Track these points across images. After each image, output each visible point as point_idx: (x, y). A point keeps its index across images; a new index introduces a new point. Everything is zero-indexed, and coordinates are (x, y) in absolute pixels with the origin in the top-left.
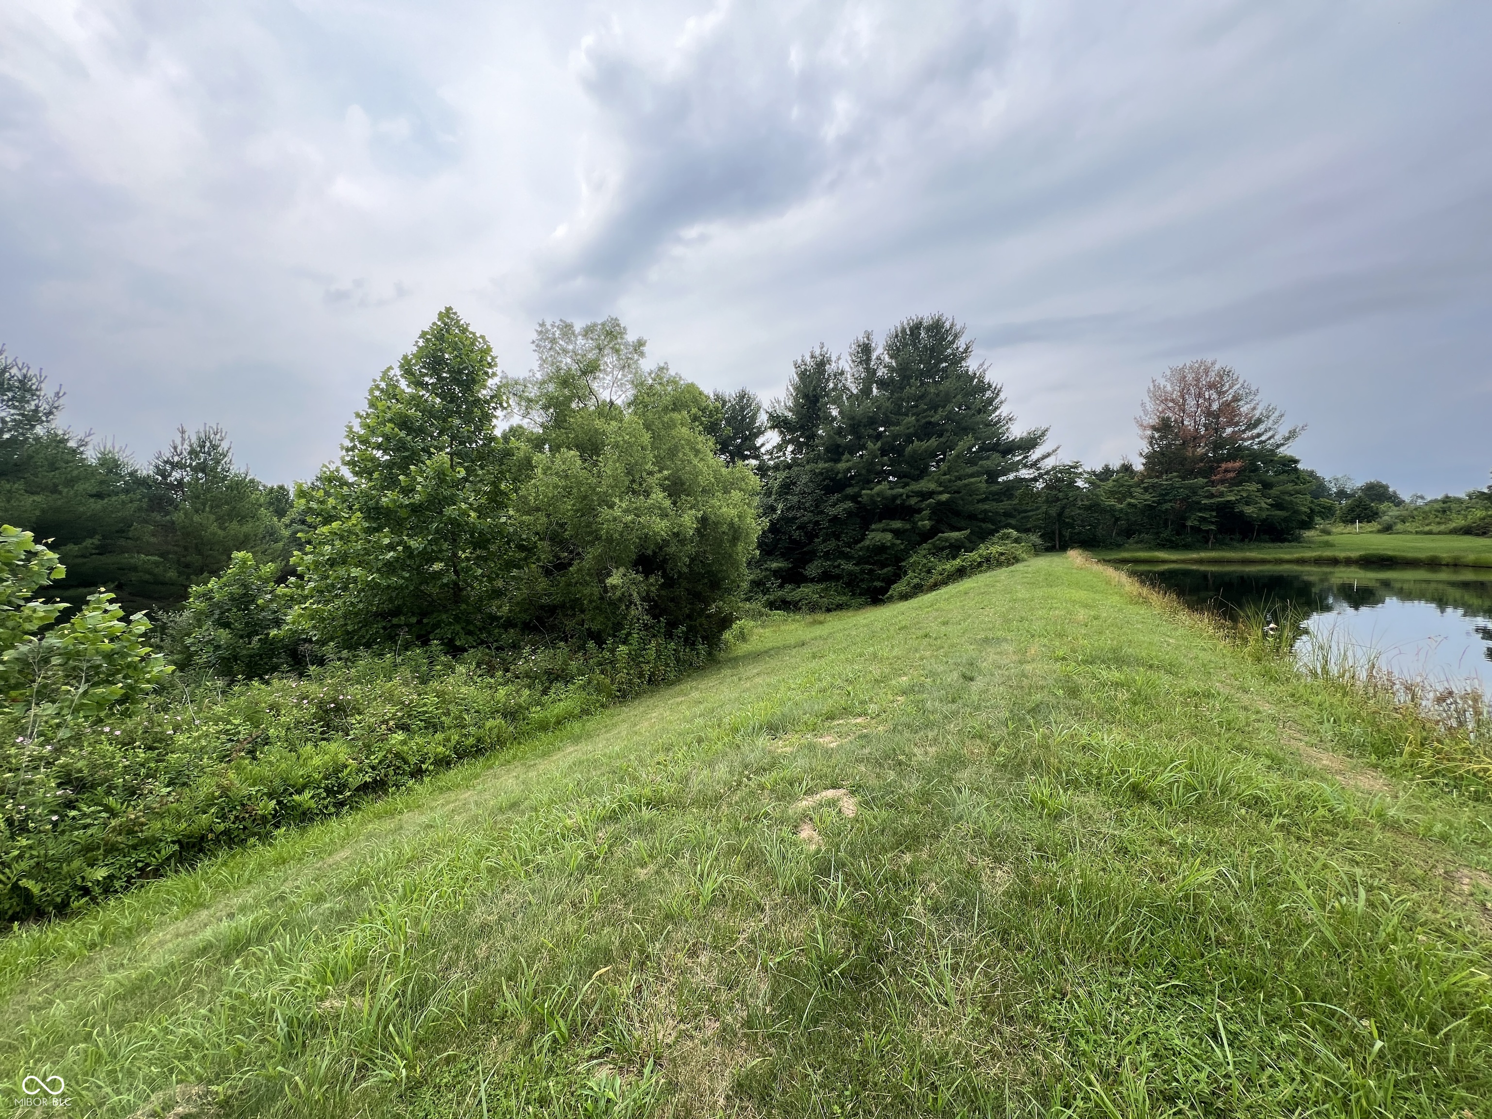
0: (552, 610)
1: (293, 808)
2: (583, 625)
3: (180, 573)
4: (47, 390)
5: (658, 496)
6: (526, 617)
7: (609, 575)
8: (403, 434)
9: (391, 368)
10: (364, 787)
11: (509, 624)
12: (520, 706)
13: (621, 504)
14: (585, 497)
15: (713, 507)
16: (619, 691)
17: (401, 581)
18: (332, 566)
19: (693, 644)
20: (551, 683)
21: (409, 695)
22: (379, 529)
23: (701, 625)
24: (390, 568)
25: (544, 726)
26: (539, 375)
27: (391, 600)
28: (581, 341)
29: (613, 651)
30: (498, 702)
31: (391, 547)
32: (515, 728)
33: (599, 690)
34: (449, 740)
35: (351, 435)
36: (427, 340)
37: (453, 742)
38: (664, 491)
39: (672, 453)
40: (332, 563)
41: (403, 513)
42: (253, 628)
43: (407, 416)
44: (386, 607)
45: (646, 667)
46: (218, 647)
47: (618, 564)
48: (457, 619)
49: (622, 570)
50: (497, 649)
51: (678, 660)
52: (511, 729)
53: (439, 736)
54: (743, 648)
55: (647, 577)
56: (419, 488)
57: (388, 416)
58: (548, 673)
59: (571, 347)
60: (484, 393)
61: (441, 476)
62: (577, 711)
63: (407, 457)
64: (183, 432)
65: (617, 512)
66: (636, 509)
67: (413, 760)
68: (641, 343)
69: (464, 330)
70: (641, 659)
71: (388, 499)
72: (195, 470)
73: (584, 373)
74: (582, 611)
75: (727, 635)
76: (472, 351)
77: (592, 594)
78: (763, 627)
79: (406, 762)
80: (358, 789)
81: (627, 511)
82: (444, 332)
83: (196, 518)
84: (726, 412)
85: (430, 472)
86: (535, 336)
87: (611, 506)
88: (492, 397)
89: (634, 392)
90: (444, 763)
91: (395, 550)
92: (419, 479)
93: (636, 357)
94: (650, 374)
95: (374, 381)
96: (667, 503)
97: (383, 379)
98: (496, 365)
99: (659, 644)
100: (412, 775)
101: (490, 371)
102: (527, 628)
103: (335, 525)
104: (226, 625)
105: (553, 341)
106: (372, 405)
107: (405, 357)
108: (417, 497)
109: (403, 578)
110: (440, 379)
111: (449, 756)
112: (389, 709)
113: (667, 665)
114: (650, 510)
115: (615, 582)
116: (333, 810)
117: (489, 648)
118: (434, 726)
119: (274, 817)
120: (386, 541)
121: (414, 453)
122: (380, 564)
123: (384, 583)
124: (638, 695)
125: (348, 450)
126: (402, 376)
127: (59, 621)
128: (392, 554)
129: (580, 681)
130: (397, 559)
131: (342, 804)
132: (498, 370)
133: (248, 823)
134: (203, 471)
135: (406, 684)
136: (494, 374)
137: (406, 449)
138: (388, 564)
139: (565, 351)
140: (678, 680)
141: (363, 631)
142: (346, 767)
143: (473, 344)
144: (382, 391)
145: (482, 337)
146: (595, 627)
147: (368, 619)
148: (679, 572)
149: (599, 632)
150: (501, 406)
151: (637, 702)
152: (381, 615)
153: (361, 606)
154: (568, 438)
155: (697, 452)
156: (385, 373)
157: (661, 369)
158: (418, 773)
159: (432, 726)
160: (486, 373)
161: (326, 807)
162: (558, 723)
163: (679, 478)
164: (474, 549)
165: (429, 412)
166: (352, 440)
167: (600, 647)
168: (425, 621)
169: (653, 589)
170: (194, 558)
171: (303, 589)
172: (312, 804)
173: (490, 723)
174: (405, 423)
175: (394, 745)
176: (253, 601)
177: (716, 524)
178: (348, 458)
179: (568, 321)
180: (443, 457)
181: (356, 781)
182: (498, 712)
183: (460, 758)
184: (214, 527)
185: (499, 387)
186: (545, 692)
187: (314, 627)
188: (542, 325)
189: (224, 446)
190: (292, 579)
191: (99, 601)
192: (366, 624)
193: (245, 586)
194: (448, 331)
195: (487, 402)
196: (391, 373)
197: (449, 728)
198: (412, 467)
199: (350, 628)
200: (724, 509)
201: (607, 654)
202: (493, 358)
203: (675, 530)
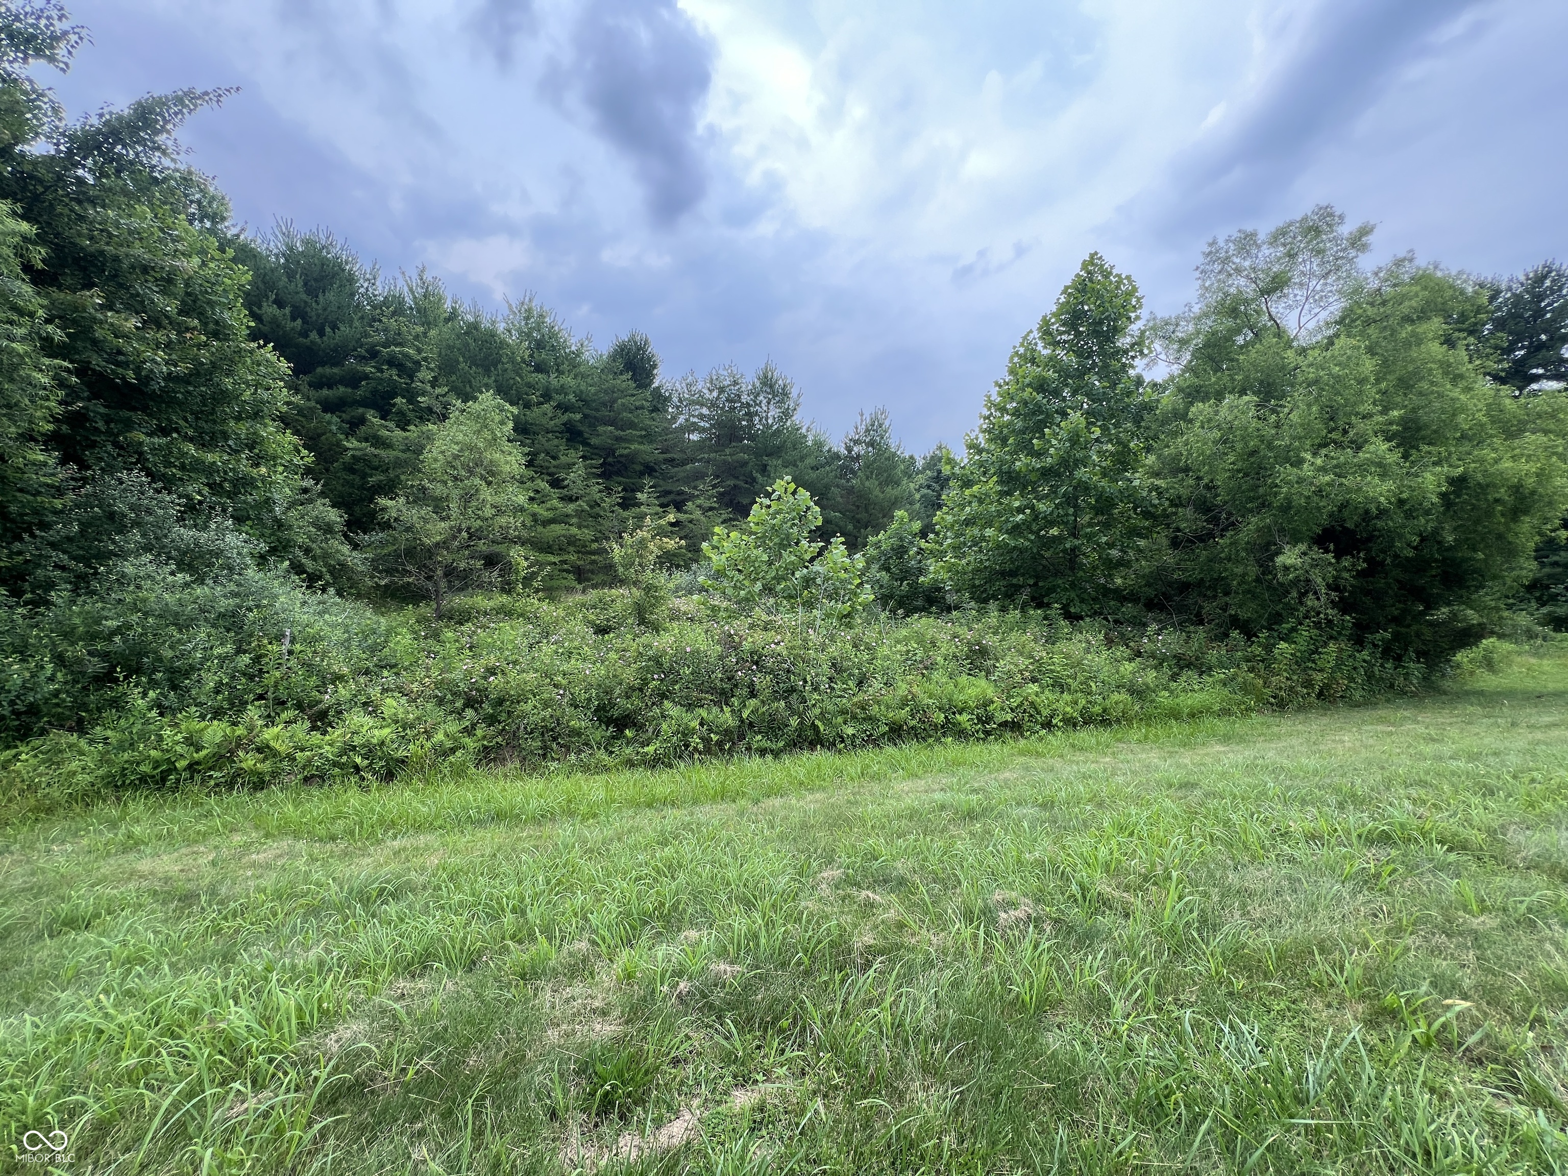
0: (1184, 587)
1: (954, 724)
2: (1225, 611)
3: (855, 527)
4: (794, 393)
5: (1379, 447)
6: (1151, 592)
7: (1279, 552)
8: (1039, 397)
9: (1031, 331)
10: (1004, 724)
11: (1132, 597)
12: (1148, 687)
13: (1311, 463)
14: (1253, 453)
15: (1482, 461)
16: (1274, 698)
17: (1027, 543)
18: (967, 525)
19: (1398, 659)
20: (1181, 668)
21: (1040, 652)
22: (1009, 493)
23: (1418, 635)
24: (1016, 530)
25: (1175, 714)
26: (1196, 309)
27: (1012, 561)
28: (1266, 251)
29: (1269, 648)
30: (1123, 677)
31: (1020, 510)
32: (1142, 708)
33: (1246, 689)
34: (1076, 703)
35: (991, 404)
36: (1070, 295)
37: (1080, 706)
38: (1388, 439)
39: (1405, 384)
40: (968, 522)
41: (1033, 477)
42: (905, 574)
43: (1044, 379)
44: (1008, 567)
45: (1318, 677)
46: (881, 587)
47: (1295, 540)
48: (1073, 585)
49: (1302, 547)
50: (1116, 622)
51: (1370, 676)
52: (1137, 708)
53: (1066, 696)
54: (1487, 681)
55: (1338, 557)
56: (1052, 451)
57: (1027, 381)
58: (1178, 658)
59: (1247, 264)
60: (1123, 342)
61: (1074, 439)
62: (1216, 708)
63: (1040, 421)
64: (862, 415)
65: (1307, 470)
66: (1336, 467)
67: (1046, 712)
68: (1365, 231)
69: (1107, 275)
70: (1310, 664)
71: (1022, 463)
72: (868, 445)
73: (1266, 292)
74: (1227, 594)
75: (1461, 657)
76: (1116, 296)
77: (1244, 575)
78: (1536, 654)
79: (1039, 713)
80: (1000, 725)
81: (1323, 470)
82: (1087, 282)
83: (867, 484)
84: (1499, 309)
85: (1063, 434)
86: (1201, 260)
87: (1299, 463)
88: (1133, 345)
89: (1344, 303)
90: (1070, 723)
91: (1024, 513)
92: (1054, 442)
93: (1353, 253)
94: (1376, 274)
95: (1015, 347)
96: (1393, 458)
97: (1022, 345)
98: (1141, 307)
99: (1341, 650)
100: (1043, 726)
101: (1133, 315)
102: (1150, 605)
103: (975, 488)
104: (888, 570)
105: (1227, 260)
106: (1012, 372)
107: (1044, 318)
108: (1049, 460)
109: (1029, 540)
110: (1078, 334)
111: (1076, 718)
112: (1023, 662)
113: (1352, 679)
114: (1362, 469)
115: (1289, 562)
116: (982, 736)
117: (1106, 619)
118: (1062, 686)
119: (943, 727)
120: (1017, 504)
121: (1048, 416)
122: (1010, 525)
123: (1012, 543)
124: (1301, 709)
125: (985, 418)
126: (1040, 338)
127: (820, 554)
128: (1021, 516)
129: (1220, 675)
130: (1024, 522)
131: (988, 733)
132: (1144, 313)
133: (927, 727)
134: (872, 445)
135: (1035, 640)
136: (1138, 318)
137: (1042, 413)
138: (1017, 527)
139: (1238, 270)
140: (1366, 704)
141: (987, 586)
142: (993, 702)
143: (1118, 288)
144: (1020, 356)
145: (1128, 278)
146: (1244, 614)
147: (994, 575)
148: (1396, 556)
149: (1248, 621)
150: (1141, 352)
151: (1301, 717)
152: (1003, 574)
153: (987, 564)
154: (1233, 380)
155: (1456, 378)
156: (1025, 338)
157: (1399, 263)
158: (1048, 725)
159: (1059, 686)
160: (1129, 318)
161: (977, 732)
162: (1192, 715)
163: (1415, 421)
164: (1097, 514)
165: (1064, 373)
166: (989, 409)
167: (1249, 639)
168: (1041, 584)
169: (1346, 575)
170: (863, 516)
171: (942, 545)
172: (967, 725)
173: (1116, 697)
174: (1041, 386)
175: (1029, 694)
176: (906, 552)
177: (1484, 488)
178: (985, 426)
179: (1249, 229)
180: (1076, 418)
181: (1001, 717)
182: (1124, 687)
183: (1085, 723)
184: (877, 492)
185: (1143, 332)
186: (1174, 677)
187: (950, 578)
188: (1213, 243)
189: (887, 423)
190: (932, 536)
191: (836, 543)
192: (989, 581)
193: (901, 539)
194: (1091, 280)
195: (1126, 352)
196: (1030, 338)
197: (1076, 691)
198: (1046, 430)
199: (977, 582)
200: (1506, 464)
201: (1259, 650)
202: (1138, 300)
203: (1404, 496)
